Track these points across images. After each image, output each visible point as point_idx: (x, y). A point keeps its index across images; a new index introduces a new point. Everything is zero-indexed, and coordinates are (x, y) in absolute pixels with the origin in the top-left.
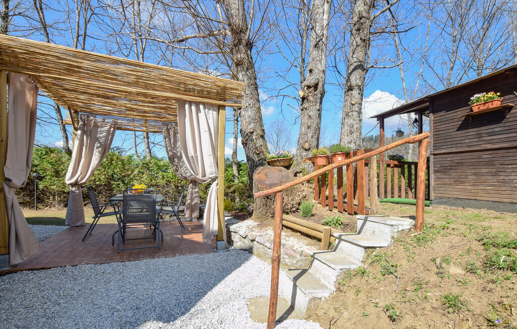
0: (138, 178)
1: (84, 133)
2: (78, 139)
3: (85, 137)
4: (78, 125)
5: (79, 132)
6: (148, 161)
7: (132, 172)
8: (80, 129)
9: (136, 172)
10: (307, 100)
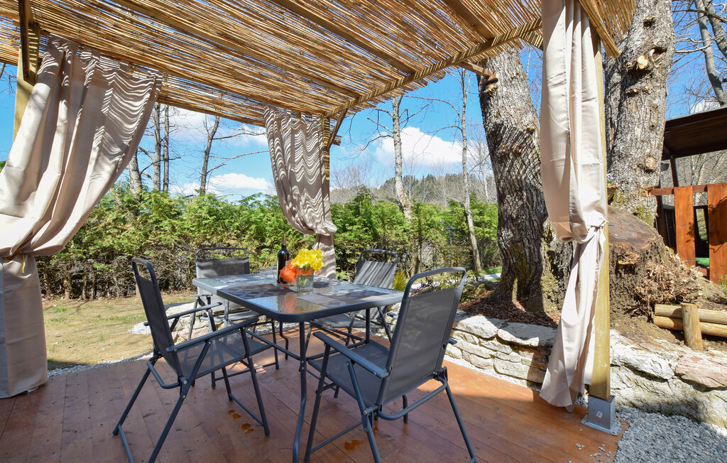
0: (116, 231)
1: (58, 93)
2: (38, 107)
3: (62, 107)
4: (38, 69)
5: (42, 89)
6: (135, 197)
7: (99, 218)
8: (44, 79)
9: (110, 218)
10: (651, 75)
